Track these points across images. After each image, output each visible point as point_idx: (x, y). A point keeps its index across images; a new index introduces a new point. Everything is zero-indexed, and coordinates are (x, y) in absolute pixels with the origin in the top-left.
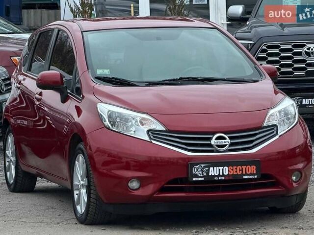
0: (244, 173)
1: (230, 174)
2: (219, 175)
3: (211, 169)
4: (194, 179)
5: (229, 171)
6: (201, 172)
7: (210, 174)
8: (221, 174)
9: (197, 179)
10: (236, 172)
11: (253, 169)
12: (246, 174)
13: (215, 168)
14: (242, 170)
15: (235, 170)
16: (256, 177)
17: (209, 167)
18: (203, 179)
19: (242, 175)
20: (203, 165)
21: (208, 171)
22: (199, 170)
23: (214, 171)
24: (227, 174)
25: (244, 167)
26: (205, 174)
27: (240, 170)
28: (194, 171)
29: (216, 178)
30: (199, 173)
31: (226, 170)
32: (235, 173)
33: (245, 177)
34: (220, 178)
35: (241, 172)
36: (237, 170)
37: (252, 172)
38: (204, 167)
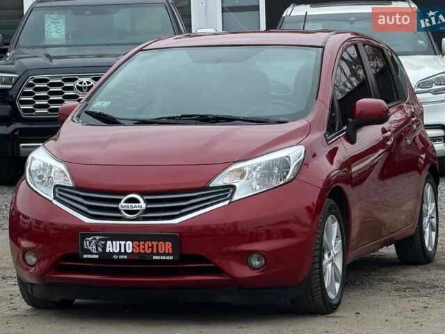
0: (155, 251)
1: (134, 251)
2: (120, 253)
3: (109, 243)
4: (85, 256)
5: (133, 247)
6: (94, 247)
7: (107, 251)
8: (123, 251)
9: (90, 256)
10: (144, 249)
11: (168, 246)
13: (114, 242)
14: (152, 247)
15: (142, 247)
17: (106, 240)
18: (97, 256)
19: (152, 254)
20: (98, 238)
21: (105, 245)
22: (92, 244)
23: (112, 247)
24: (130, 251)
25: (155, 243)
26: (100, 250)
27: (149, 247)
28: (86, 244)
29: (115, 257)
30: (93, 248)
31: (129, 246)
32: (142, 251)
33: (155, 258)
34: (121, 257)
35: (150, 249)
36: (145, 247)
37: (167, 252)
38: (99, 240)
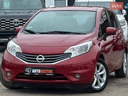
0: (47, 73)
2: (36, 73)
3: (33, 70)
4: (26, 74)
5: (41, 71)
6: (29, 71)
9: (27, 74)
11: (51, 71)
12: (48, 73)
13: (35, 70)
14: (46, 71)
15: (43, 71)
16: (52, 75)
17: (32, 69)
18: (29, 74)
19: (46, 73)
20: (30, 68)
21: (32, 71)
23: (34, 71)
25: (47, 70)
28: (26, 70)
29: (35, 74)
30: (28, 71)
31: (39, 71)
32: (43, 73)
33: (47, 75)
34: (37, 74)
36: (44, 71)
37: (51, 73)
38: (30, 69)
